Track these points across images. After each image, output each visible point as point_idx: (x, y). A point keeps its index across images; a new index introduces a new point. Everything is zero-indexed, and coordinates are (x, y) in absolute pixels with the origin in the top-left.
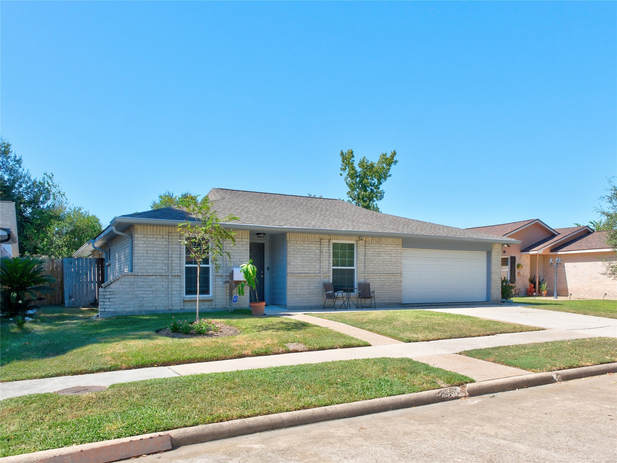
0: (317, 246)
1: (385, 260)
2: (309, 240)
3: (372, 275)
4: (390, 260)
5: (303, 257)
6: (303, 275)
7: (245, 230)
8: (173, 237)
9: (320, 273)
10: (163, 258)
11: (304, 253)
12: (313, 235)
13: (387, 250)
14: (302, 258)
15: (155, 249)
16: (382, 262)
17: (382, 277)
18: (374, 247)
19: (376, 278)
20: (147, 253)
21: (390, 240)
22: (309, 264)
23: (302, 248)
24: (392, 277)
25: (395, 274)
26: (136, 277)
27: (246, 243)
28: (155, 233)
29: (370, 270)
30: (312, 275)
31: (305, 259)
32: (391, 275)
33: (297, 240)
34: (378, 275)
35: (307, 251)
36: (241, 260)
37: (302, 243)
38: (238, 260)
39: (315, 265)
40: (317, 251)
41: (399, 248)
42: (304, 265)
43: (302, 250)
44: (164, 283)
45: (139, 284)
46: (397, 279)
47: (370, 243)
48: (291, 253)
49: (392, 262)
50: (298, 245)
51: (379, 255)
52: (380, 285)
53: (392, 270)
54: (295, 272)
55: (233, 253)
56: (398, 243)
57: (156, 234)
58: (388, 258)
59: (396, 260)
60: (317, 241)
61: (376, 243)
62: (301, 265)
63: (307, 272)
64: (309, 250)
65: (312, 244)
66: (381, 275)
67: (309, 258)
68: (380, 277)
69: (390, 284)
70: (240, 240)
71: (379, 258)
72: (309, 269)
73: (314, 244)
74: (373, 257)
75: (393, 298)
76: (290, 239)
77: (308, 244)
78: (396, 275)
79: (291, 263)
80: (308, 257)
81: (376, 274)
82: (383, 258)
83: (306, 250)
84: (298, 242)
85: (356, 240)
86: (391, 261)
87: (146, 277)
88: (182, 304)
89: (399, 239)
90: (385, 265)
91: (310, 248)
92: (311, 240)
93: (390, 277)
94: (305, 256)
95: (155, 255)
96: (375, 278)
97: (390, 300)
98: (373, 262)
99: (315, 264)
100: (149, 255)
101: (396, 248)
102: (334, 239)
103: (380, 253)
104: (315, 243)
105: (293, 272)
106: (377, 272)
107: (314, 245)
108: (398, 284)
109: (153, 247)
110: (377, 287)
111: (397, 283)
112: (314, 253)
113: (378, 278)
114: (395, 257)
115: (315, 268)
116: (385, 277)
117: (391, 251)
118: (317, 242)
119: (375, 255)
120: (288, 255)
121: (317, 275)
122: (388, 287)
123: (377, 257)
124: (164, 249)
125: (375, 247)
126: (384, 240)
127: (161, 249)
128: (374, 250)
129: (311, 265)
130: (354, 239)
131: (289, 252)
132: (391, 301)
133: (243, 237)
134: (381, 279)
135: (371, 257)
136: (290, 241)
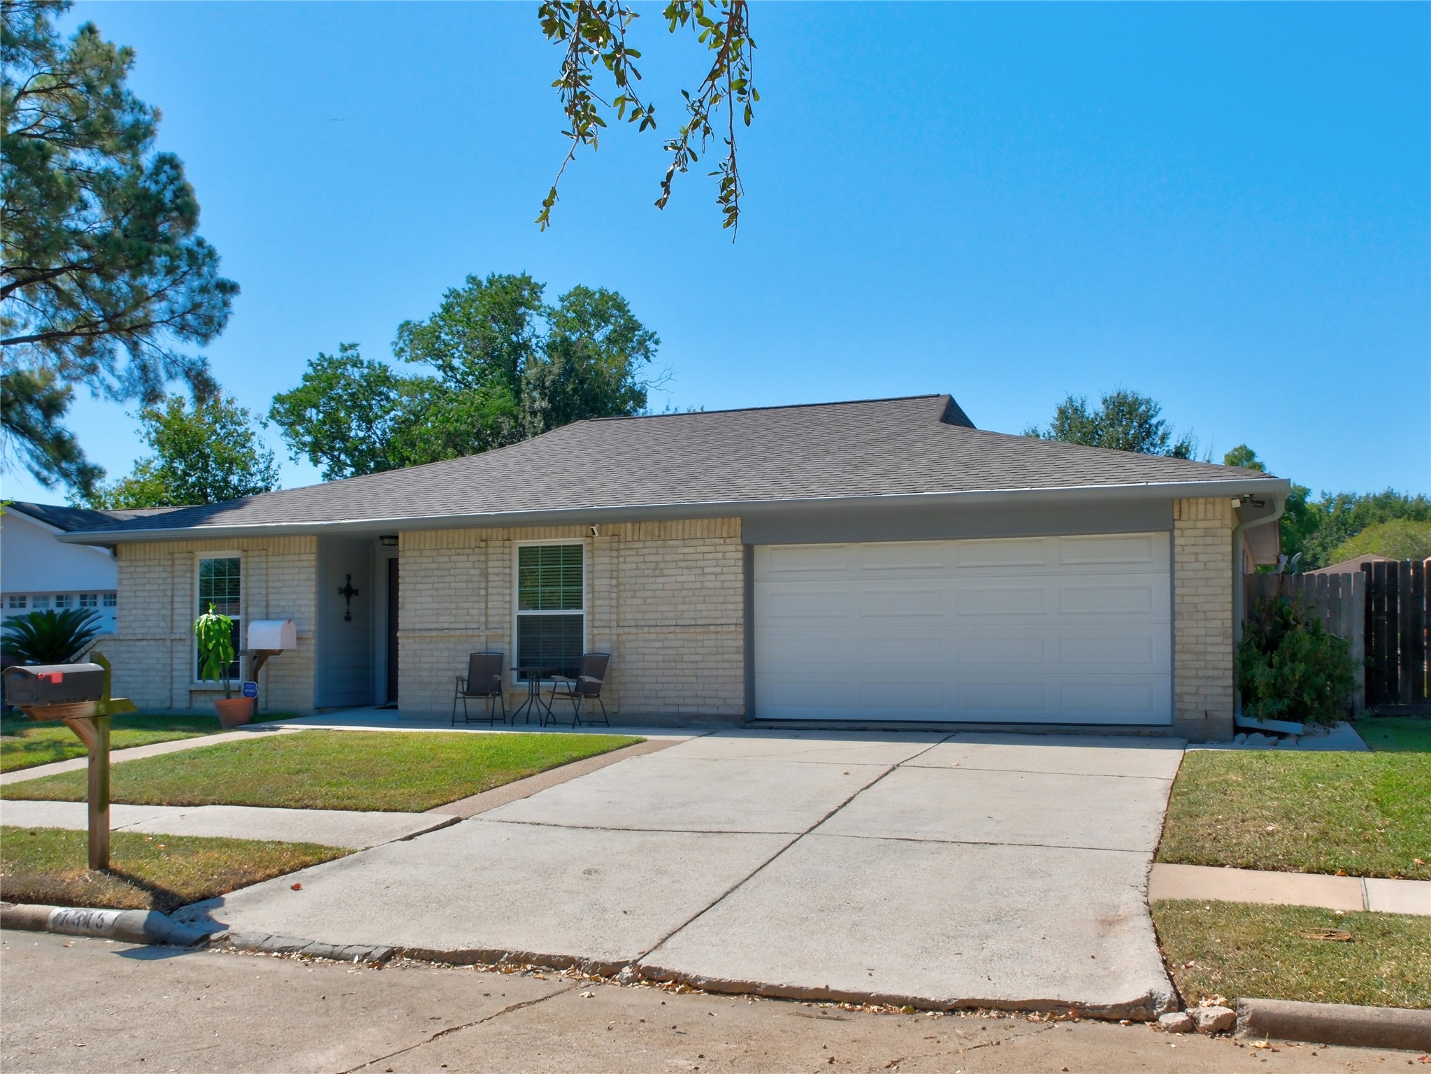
0: (472, 558)
1: (679, 586)
2: (451, 546)
3: (633, 630)
4: (698, 585)
5: (437, 589)
6: (434, 634)
7: (305, 534)
8: (177, 562)
9: (478, 628)
10: (159, 606)
11: (440, 580)
12: (462, 531)
13: (688, 557)
14: (435, 593)
15: (148, 587)
16: (670, 593)
17: (670, 636)
18: (641, 552)
19: (651, 641)
20: (135, 597)
21: (699, 526)
22: (453, 605)
23: (435, 566)
24: (706, 636)
25: (712, 628)
26: (118, 643)
27: (306, 564)
28: (147, 557)
29: (629, 616)
30: (458, 633)
31: (441, 593)
32: (700, 629)
33: (422, 547)
34: (652, 630)
35: (447, 573)
36: (298, 602)
37: (434, 553)
38: (291, 604)
39: (467, 609)
40: (472, 571)
41: (733, 548)
42: (438, 609)
43: (436, 573)
44: (159, 655)
45: (123, 655)
46: (726, 643)
47: (629, 538)
48: (407, 580)
49: (703, 592)
50: (425, 560)
51: (658, 572)
52: (664, 661)
53: (704, 614)
54: (418, 626)
55: (281, 587)
56: (729, 533)
57: (150, 559)
58: (692, 578)
59: (719, 584)
60: (473, 546)
61: (648, 538)
62: (433, 609)
63: (446, 626)
64: (452, 571)
65: (458, 554)
66: (665, 630)
67: (453, 592)
68: (662, 636)
69: (700, 658)
70: (296, 557)
71: (660, 580)
72: (452, 619)
73: (464, 555)
74: (639, 580)
75: (708, 701)
76: (404, 547)
77: (450, 556)
78: (719, 629)
79: (407, 606)
80: (450, 588)
81: (646, 629)
82: (673, 579)
83: (445, 570)
84: (425, 553)
85: (584, 533)
86: (703, 588)
87: (132, 643)
88: (187, 697)
89: (733, 520)
90: (680, 600)
91: (453, 565)
92: (456, 546)
93: (700, 637)
94: (441, 586)
95: (147, 600)
96: (645, 641)
97: (698, 705)
98: (638, 594)
99: (466, 605)
100: (140, 600)
101: (719, 548)
102: (518, 536)
103: (662, 565)
104: (466, 551)
105: (411, 626)
106: (651, 623)
107: (465, 558)
108: (726, 657)
109: (144, 585)
110: (655, 665)
111: (723, 654)
112: (464, 578)
113: (656, 640)
114: (716, 574)
115: (468, 615)
116: (679, 636)
117: (700, 556)
118: (473, 549)
119: (646, 572)
120: (401, 587)
121: (470, 632)
122: (693, 666)
123: (651, 580)
124: (161, 588)
125: (646, 551)
126: (676, 528)
127: (156, 587)
128: (641, 559)
129: (456, 608)
130: (578, 533)
131: (403, 578)
132: (703, 710)
133: (303, 551)
134: (667, 644)
135: (633, 580)
136: (404, 551)
